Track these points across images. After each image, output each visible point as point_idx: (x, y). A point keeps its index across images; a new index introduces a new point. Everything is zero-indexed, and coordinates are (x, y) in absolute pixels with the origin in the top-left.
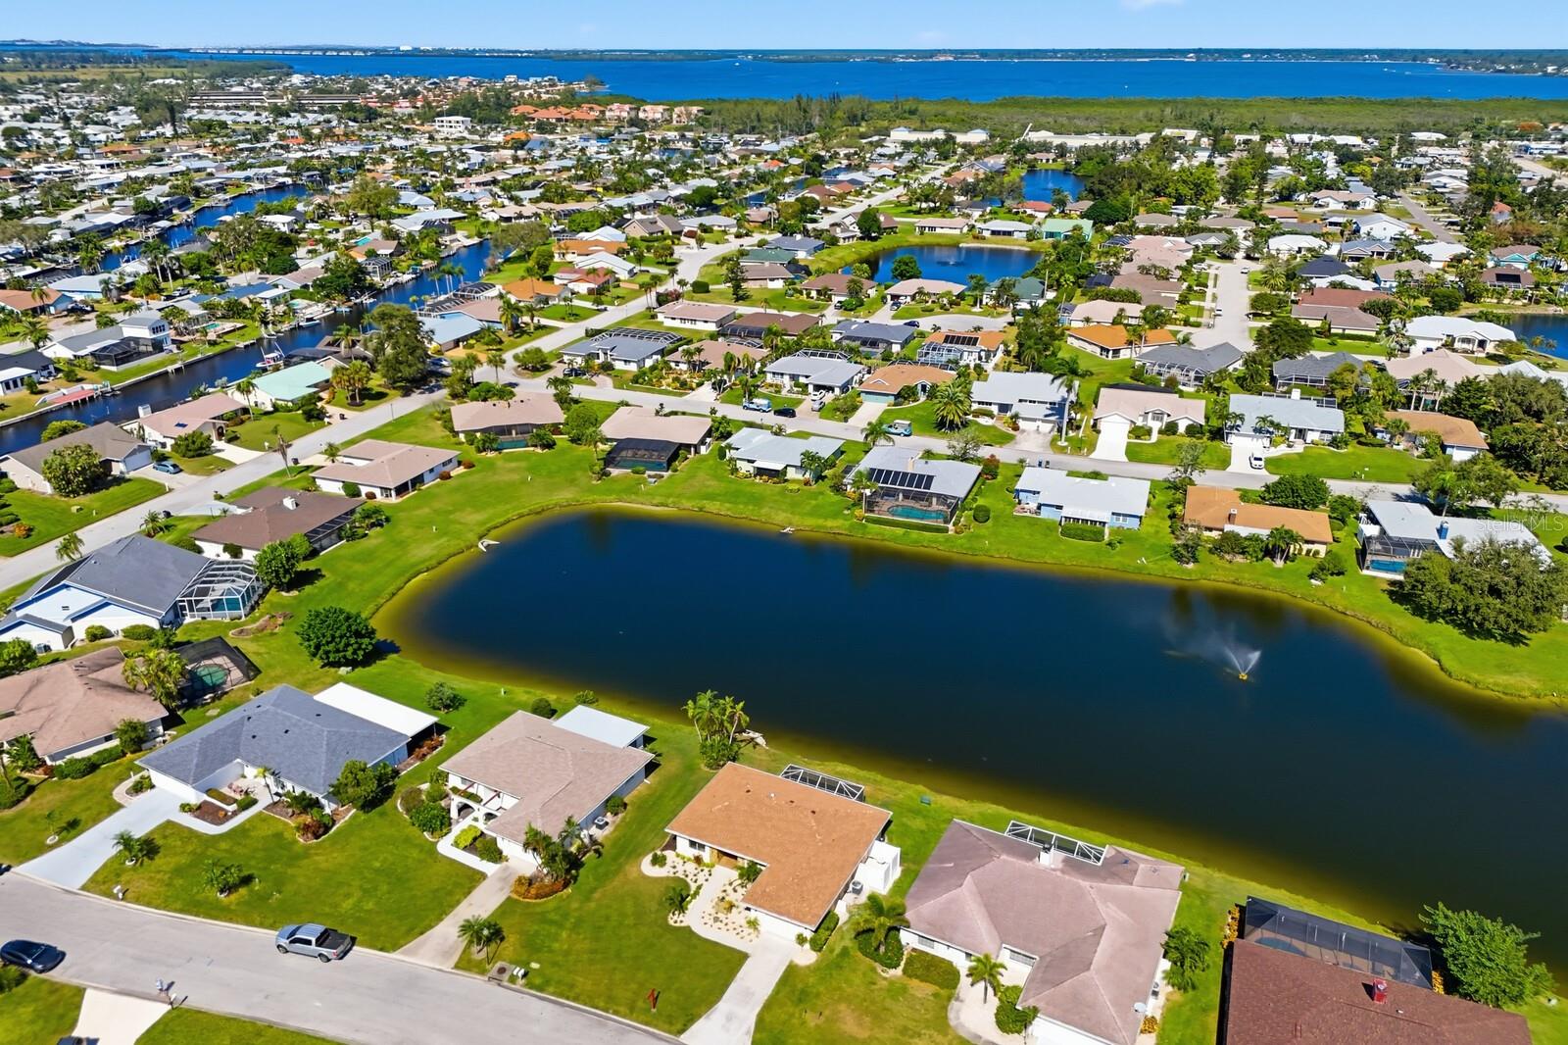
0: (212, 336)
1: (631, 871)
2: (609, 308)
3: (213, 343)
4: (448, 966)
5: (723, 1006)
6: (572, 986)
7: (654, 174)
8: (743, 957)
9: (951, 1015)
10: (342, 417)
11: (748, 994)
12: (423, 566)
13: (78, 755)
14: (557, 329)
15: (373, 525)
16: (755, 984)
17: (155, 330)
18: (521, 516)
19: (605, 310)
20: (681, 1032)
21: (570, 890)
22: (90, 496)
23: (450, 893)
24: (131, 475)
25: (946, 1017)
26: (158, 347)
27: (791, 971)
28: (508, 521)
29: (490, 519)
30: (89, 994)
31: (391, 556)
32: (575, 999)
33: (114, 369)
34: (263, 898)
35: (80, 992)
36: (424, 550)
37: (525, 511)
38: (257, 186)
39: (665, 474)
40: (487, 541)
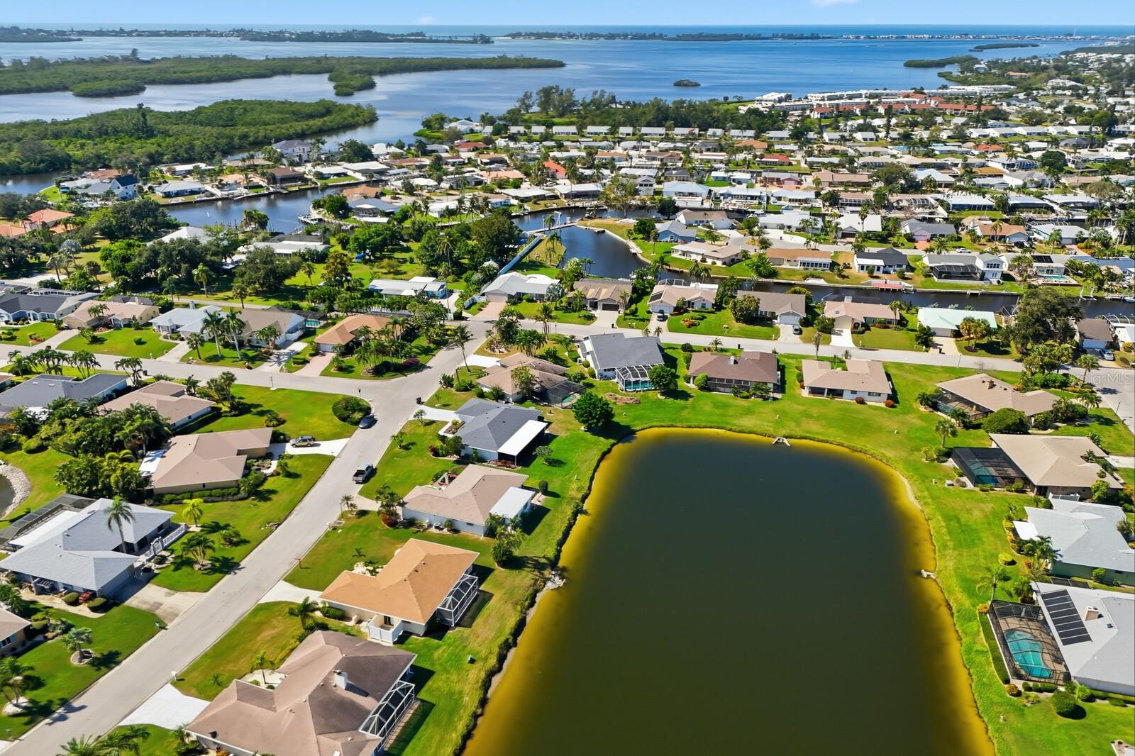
6: (324, 544)
8: (325, 588)
12: (730, 427)
15: (760, 397)
20: (285, 580)
24: (778, 325)
26: (983, 276)
30: (346, 439)
31: (732, 413)
33: (940, 280)
34: (396, 455)
35: (349, 436)
39: (970, 485)
40: (786, 441)
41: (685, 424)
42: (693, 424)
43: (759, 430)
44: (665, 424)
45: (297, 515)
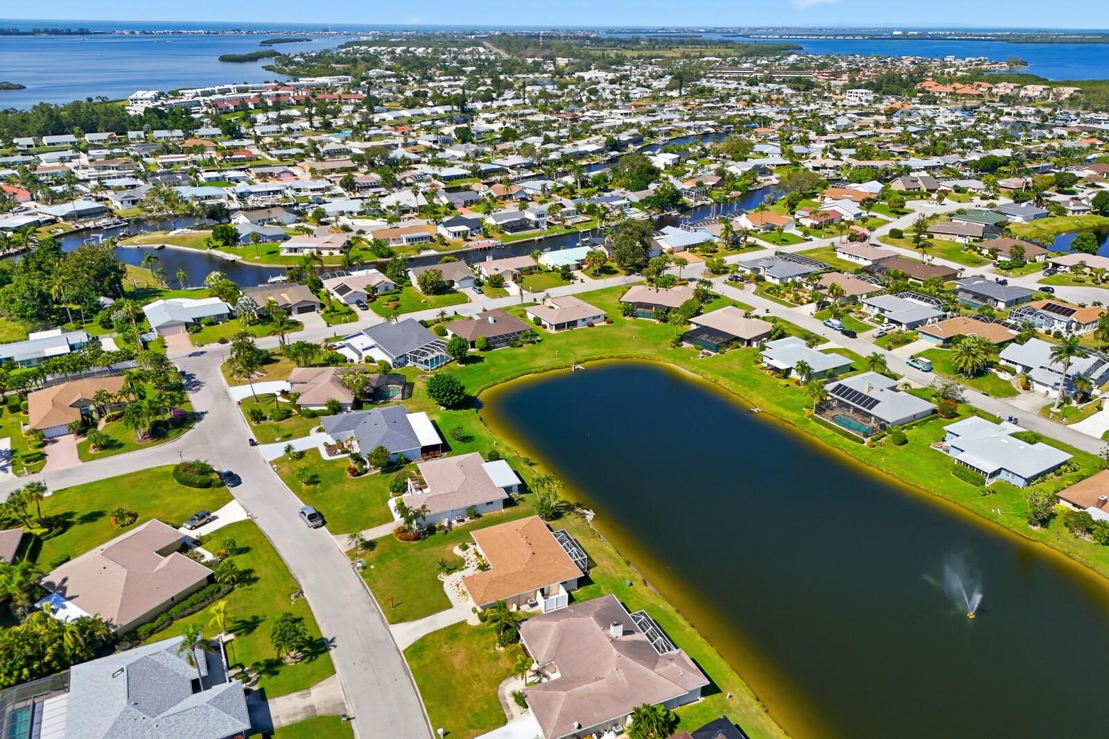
0: (569, 223)
1: (448, 549)
2: (814, 238)
3: (568, 228)
4: (344, 551)
5: (418, 622)
6: (375, 582)
7: (969, 143)
8: (451, 606)
9: (504, 682)
10: (582, 281)
11: (434, 623)
12: (534, 370)
13: (312, 408)
14: (763, 248)
15: (529, 342)
16: (443, 620)
17: (539, 216)
18: (611, 357)
19: (811, 240)
20: (392, 623)
21: (416, 542)
22: (435, 296)
23: (374, 522)
24: (461, 290)
25: (501, 682)
26: (537, 225)
27: (463, 623)
28: (602, 358)
29: (593, 354)
30: (234, 502)
31: (524, 360)
32: (371, 588)
33: (509, 234)
34: (314, 492)
35: (232, 498)
36: (541, 362)
37: (615, 355)
38: (692, 133)
39: (713, 354)
40: (579, 366)
41: (503, 379)
42: (509, 377)
43: (556, 366)
44: (489, 384)
45: (304, 577)
